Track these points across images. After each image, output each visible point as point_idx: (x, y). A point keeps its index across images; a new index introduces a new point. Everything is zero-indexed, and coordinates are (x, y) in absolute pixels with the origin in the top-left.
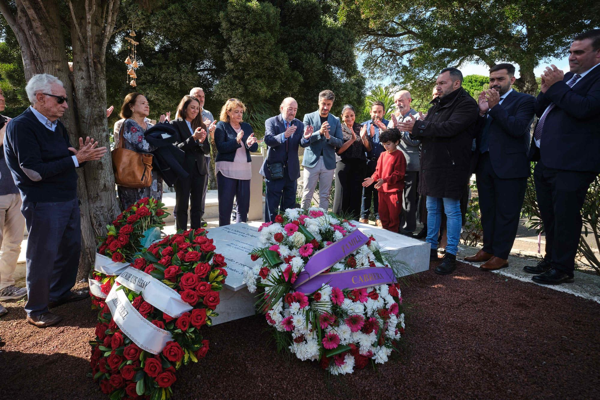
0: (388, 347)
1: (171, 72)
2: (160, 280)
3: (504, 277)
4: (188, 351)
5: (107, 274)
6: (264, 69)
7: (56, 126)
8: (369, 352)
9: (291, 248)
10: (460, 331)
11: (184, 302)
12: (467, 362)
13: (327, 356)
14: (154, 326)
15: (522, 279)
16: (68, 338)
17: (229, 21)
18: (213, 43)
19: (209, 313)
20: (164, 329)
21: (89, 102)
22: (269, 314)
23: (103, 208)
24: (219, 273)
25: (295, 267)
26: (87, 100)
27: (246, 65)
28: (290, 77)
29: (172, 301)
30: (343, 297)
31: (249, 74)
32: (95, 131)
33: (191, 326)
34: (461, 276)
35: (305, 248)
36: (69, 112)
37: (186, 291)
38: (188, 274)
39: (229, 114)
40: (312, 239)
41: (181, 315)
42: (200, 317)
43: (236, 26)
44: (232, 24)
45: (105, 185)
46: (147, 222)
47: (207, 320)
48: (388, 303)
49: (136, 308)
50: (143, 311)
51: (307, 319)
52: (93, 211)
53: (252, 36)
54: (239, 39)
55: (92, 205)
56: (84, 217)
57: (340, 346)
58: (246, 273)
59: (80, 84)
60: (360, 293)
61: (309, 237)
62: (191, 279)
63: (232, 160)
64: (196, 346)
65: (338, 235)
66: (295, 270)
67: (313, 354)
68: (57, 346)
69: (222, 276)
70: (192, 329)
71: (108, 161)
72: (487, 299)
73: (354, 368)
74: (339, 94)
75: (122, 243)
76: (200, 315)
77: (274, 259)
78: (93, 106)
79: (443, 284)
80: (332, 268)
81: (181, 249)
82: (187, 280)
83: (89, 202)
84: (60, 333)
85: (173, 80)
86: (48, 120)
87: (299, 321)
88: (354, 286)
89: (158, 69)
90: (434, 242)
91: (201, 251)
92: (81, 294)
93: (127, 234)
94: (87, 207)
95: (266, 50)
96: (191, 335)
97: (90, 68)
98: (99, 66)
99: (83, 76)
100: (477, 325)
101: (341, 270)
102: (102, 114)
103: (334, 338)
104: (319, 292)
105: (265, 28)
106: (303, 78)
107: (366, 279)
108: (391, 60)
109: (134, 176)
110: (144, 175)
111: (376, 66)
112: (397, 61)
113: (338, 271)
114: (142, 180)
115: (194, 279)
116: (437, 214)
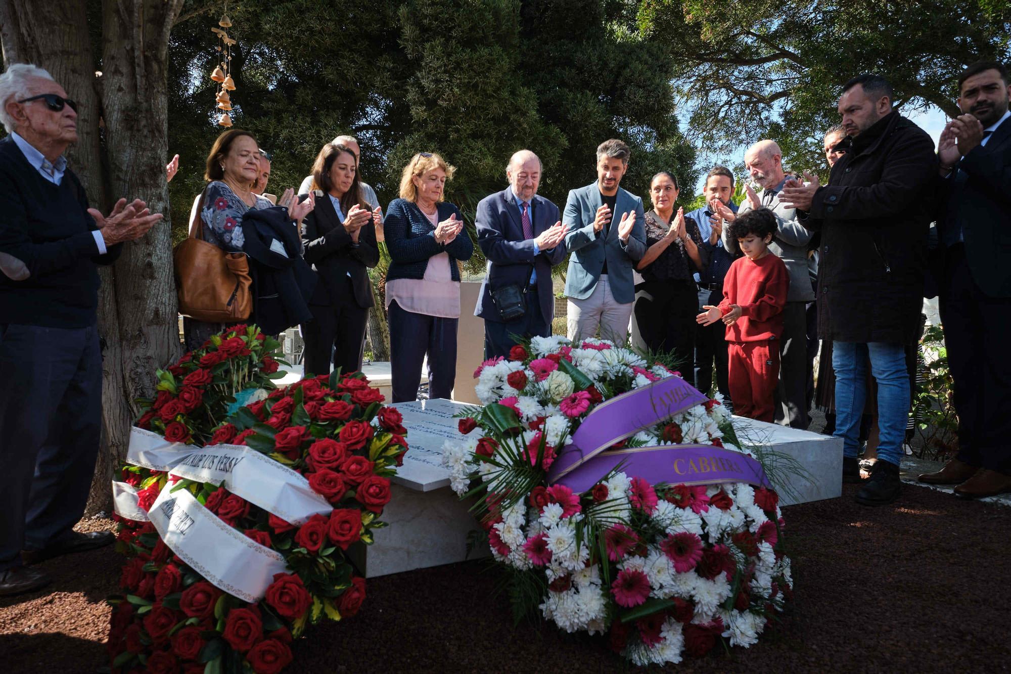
0: (756, 613)
1: (300, 126)
2: (265, 453)
4: (319, 597)
5: (153, 469)
6: (489, 120)
7: (62, 175)
8: (716, 619)
9: (543, 403)
11: (314, 494)
13: (623, 620)
14: (250, 540)
16: (60, 611)
17: (418, 24)
18: (385, 68)
19: (368, 519)
20: (271, 547)
21: (132, 137)
22: (497, 530)
23: (151, 360)
24: (392, 440)
25: (552, 434)
26: (128, 134)
27: (452, 112)
28: (542, 137)
29: (289, 491)
30: (656, 498)
31: (457, 131)
33: (328, 545)
35: (573, 400)
36: (90, 157)
37: (320, 472)
38: (325, 442)
39: (416, 183)
40: (588, 384)
41: (307, 521)
42: (347, 526)
43: (431, 33)
44: (424, 29)
45: (157, 312)
46: (241, 373)
47: (362, 534)
48: (753, 521)
49: (212, 510)
50: (227, 514)
51: (579, 537)
52: (129, 366)
53: (465, 52)
54: (438, 59)
55: (127, 354)
56: (110, 377)
57: (651, 601)
58: (448, 454)
59: (116, 101)
60: (693, 494)
61: (580, 381)
62: (331, 451)
63: (420, 277)
64: (337, 588)
65: (642, 381)
66: (552, 440)
67: (592, 616)
68: (36, 625)
69: (397, 447)
70: (331, 550)
71: (165, 261)
73: (683, 652)
74: (642, 174)
75: (187, 405)
76: (348, 522)
77: (506, 420)
78: (141, 147)
79: (874, 520)
80: (629, 440)
81: (312, 399)
82: (324, 452)
83: (121, 346)
84: (45, 605)
86: (46, 161)
87: (560, 541)
88: (677, 478)
89: (273, 121)
91: (354, 403)
92: (95, 536)
93: (198, 387)
94: (118, 356)
95: (493, 80)
96: (328, 560)
97: (137, 69)
98: (155, 66)
99: (122, 86)
101: (650, 444)
102: (157, 164)
103: (638, 582)
104: (604, 483)
105: (491, 37)
106: (569, 140)
107: (706, 469)
108: (747, 111)
109: (215, 297)
110: (233, 296)
111: (716, 123)
112: (760, 114)
113: (644, 445)
114: (229, 304)
115: (338, 451)
116: (855, 380)
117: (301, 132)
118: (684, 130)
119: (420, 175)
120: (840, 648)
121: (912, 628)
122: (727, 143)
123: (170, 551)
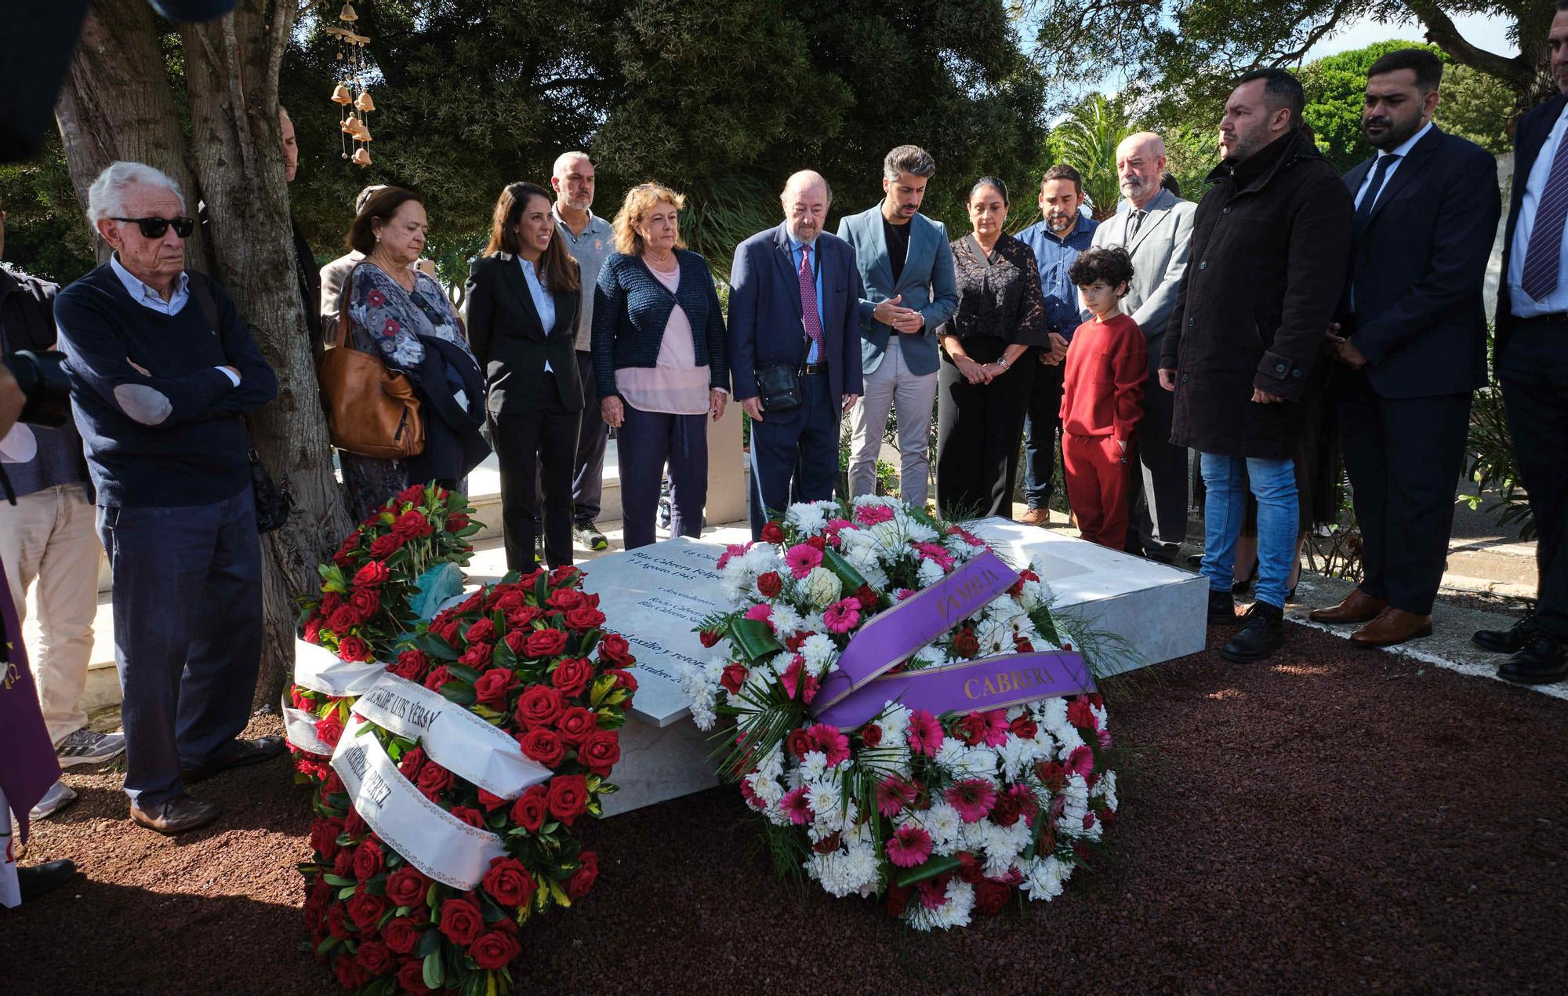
0: (1063, 858)
1: (465, 99)
2: (465, 705)
3: (1415, 664)
4: (545, 880)
5: (330, 694)
6: (737, 74)
8: (1013, 871)
9: (803, 610)
10: (1265, 812)
11: (528, 760)
12: (1270, 891)
13: (900, 885)
14: (458, 821)
15: (1465, 669)
16: (241, 861)
19: (594, 786)
20: (484, 828)
21: (244, 227)
22: (749, 782)
23: (302, 518)
24: (616, 684)
25: (813, 661)
26: (239, 223)
27: (682, 67)
28: (815, 93)
29: (498, 758)
30: (941, 733)
32: (266, 306)
33: (551, 820)
34: (1295, 663)
35: (840, 611)
37: (534, 732)
38: (536, 690)
40: (860, 584)
41: (523, 793)
42: (570, 797)
45: (304, 453)
46: (423, 550)
47: (589, 804)
48: (1064, 746)
49: (409, 779)
50: (429, 786)
51: (847, 793)
57: (934, 859)
58: (687, 681)
59: (217, 179)
60: (988, 724)
61: (850, 580)
62: (544, 703)
63: (652, 364)
64: (565, 867)
65: (931, 571)
66: (813, 669)
67: (864, 880)
68: (215, 880)
69: (623, 691)
70: (553, 827)
72: (1355, 726)
73: (972, 913)
74: (964, 137)
75: (363, 612)
76: (570, 792)
77: (759, 642)
78: (257, 239)
79: (1241, 688)
80: (911, 660)
81: (516, 624)
82: (535, 704)
84: (219, 848)
85: (472, 121)
87: (823, 799)
88: (968, 704)
90: (1222, 572)
91: (568, 629)
93: (373, 588)
95: (739, 17)
96: (551, 840)
97: (241, 134)
98: (264, 126)
99: (223, 157)
100: (1314, 796)
101: (935, 664)
102: (281, 261)
103: (917, 839)
104: (876, 723)
106: (855, 94)
107: (1005, 687)
108: (1124, 16)
109: (378, 427)
110: (402, 425)
111: (1077, 37)
112: (1143, 20)
113: (928, 666)
114: (398, 437)
115: (552, 702)
116: (1230, 492)
118: (1029, 51)
119: (639, 219)
120: (1159, 897)
121: (1250, 864)
122: (1094, 67)
123: (366, 825)
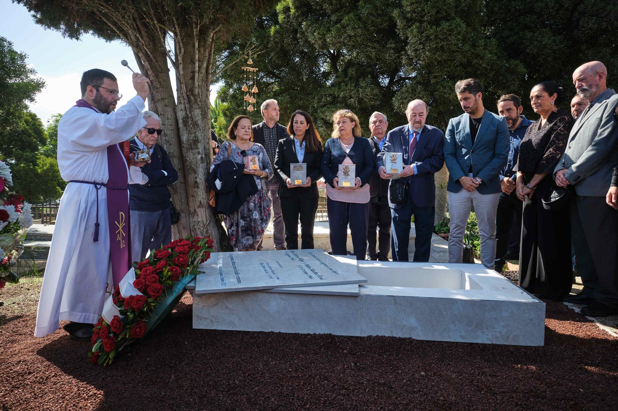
17: (405, 18)
23: (200, 223)
26: (185, 128)
31: (435, 77)
43: (412, 22)
44: (408, 20)
53: (432, 29)
54: (415, 37)
56: (186, 230)
59: (180, 115)
71: (203, 180)
83: (189, 216)
85: (351, 97)
99: (182, 108)
117: (350, 92)
